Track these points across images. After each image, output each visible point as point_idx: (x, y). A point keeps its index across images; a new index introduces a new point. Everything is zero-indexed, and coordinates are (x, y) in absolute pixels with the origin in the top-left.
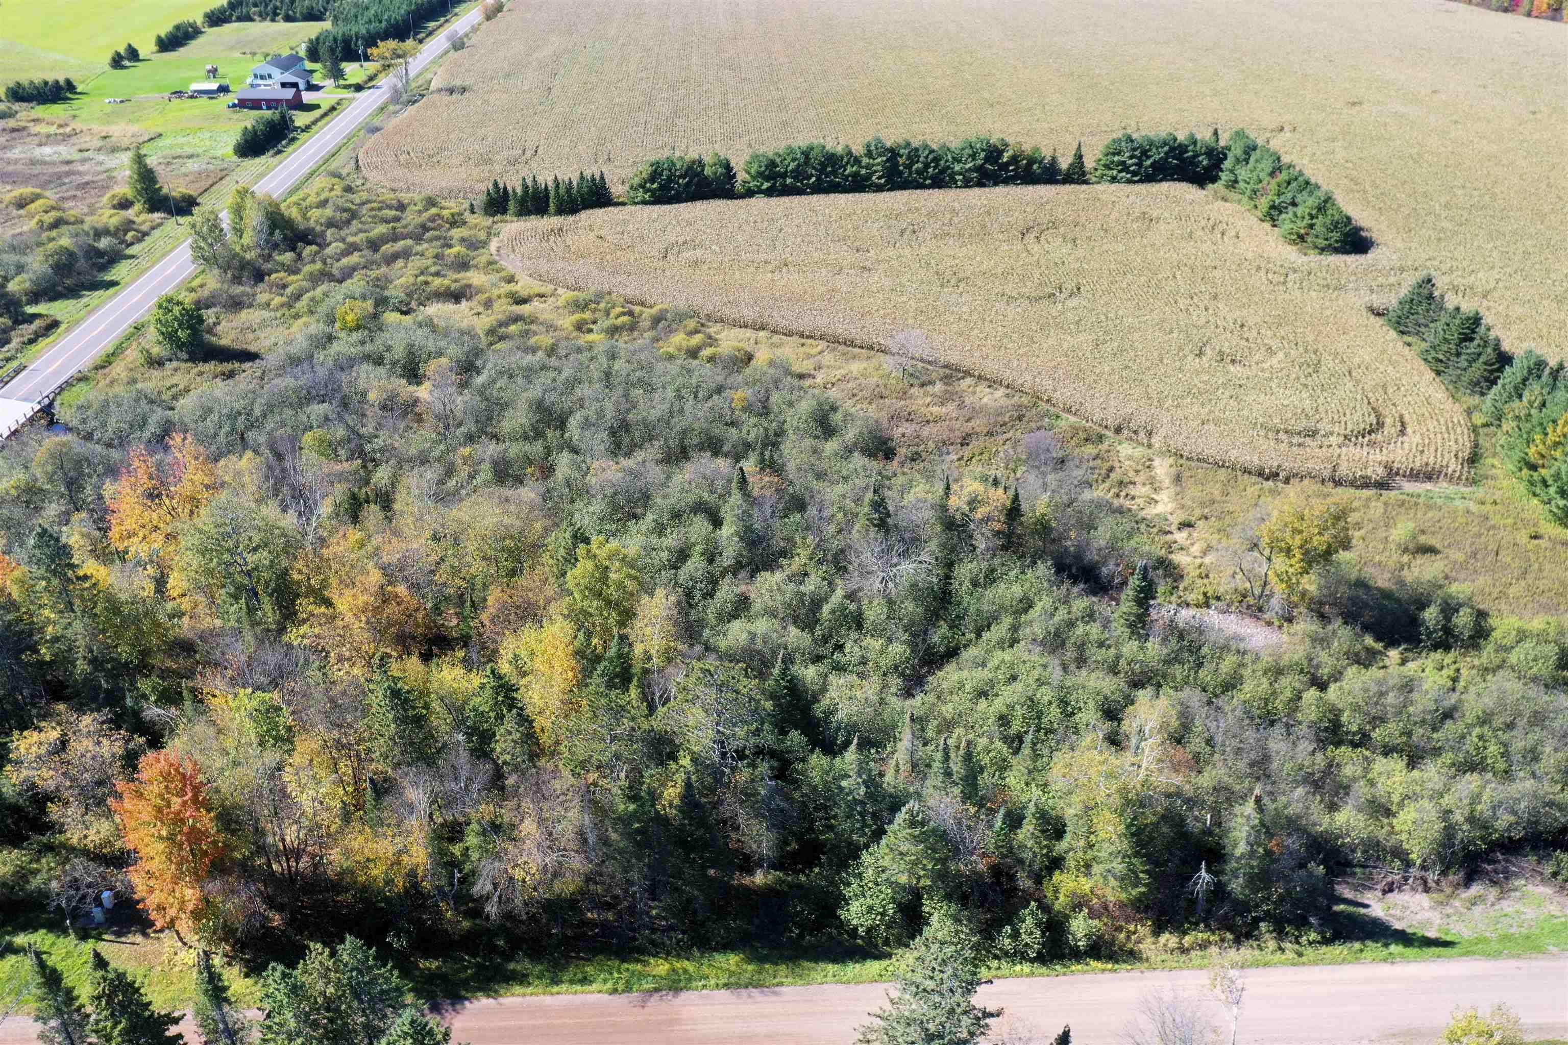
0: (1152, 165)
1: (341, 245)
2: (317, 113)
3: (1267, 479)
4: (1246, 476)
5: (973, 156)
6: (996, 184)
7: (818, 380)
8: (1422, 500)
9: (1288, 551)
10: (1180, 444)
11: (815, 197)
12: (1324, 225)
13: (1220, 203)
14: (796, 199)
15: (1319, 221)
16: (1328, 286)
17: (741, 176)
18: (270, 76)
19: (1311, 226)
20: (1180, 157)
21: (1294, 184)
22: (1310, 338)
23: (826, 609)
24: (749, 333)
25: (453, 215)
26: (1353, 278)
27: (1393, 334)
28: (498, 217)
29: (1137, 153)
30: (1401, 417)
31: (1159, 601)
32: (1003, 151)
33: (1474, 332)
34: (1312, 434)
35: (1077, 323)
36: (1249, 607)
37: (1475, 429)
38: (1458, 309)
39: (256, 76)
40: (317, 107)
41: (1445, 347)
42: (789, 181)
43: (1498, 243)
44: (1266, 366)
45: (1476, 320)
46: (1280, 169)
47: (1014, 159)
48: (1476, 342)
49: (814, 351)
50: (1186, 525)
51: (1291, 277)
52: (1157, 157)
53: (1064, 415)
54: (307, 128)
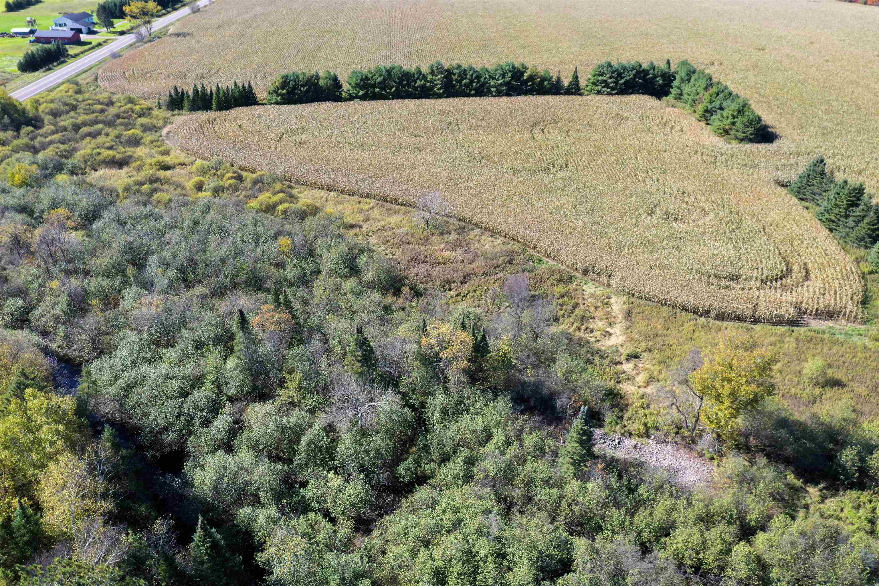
0: (625, 83)
1: (53, 128)
2: (86, 47)
3: (701, 316)
4: (684, 313)
5: (503, 75)
6: (519, 94)
7: (364, 229)
8: (826, 336)
9: (718, 398)
10: (632, 286)
11: (394, 102)
12: (743, 123)
13: (671, 109)
14: (380, 102)
15: (739, 121)
16: (746, 165)
17: (346, 87)
18: (65, 25)
19: (733, 123)
20: (644, 78)
21: (721, 95)
22: (734, 202)
23: (304, 440)
24: (324, 194)
25: (142, 109)
26: (763, 160)
27: (795, 200)
28: (176, 112)
29: (615, 75)
30: (805, 264)
31: (606, 429)
32: (524, 72)
33: (859, 199)
34: (735, 278)
35: (563, 189)
36: (683, 438)
37: (863, 276)
38: (846, 182)
39: (56, 25)
40: (90, 43)
41: (836, 211)
42: (377, 90)
43: (866, 137)
44: (700, 223)
45: (860, 191)
46: (711, 85)
47: (532, 78)
48: (861, 207)
49: (367, 207)
50: (633, 356)
51: (719, 158)
52: (628, 78)
53: (545, 259)
54: (76, 56)
